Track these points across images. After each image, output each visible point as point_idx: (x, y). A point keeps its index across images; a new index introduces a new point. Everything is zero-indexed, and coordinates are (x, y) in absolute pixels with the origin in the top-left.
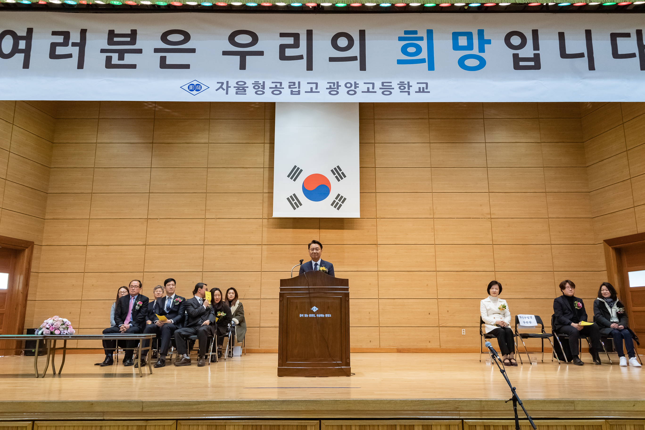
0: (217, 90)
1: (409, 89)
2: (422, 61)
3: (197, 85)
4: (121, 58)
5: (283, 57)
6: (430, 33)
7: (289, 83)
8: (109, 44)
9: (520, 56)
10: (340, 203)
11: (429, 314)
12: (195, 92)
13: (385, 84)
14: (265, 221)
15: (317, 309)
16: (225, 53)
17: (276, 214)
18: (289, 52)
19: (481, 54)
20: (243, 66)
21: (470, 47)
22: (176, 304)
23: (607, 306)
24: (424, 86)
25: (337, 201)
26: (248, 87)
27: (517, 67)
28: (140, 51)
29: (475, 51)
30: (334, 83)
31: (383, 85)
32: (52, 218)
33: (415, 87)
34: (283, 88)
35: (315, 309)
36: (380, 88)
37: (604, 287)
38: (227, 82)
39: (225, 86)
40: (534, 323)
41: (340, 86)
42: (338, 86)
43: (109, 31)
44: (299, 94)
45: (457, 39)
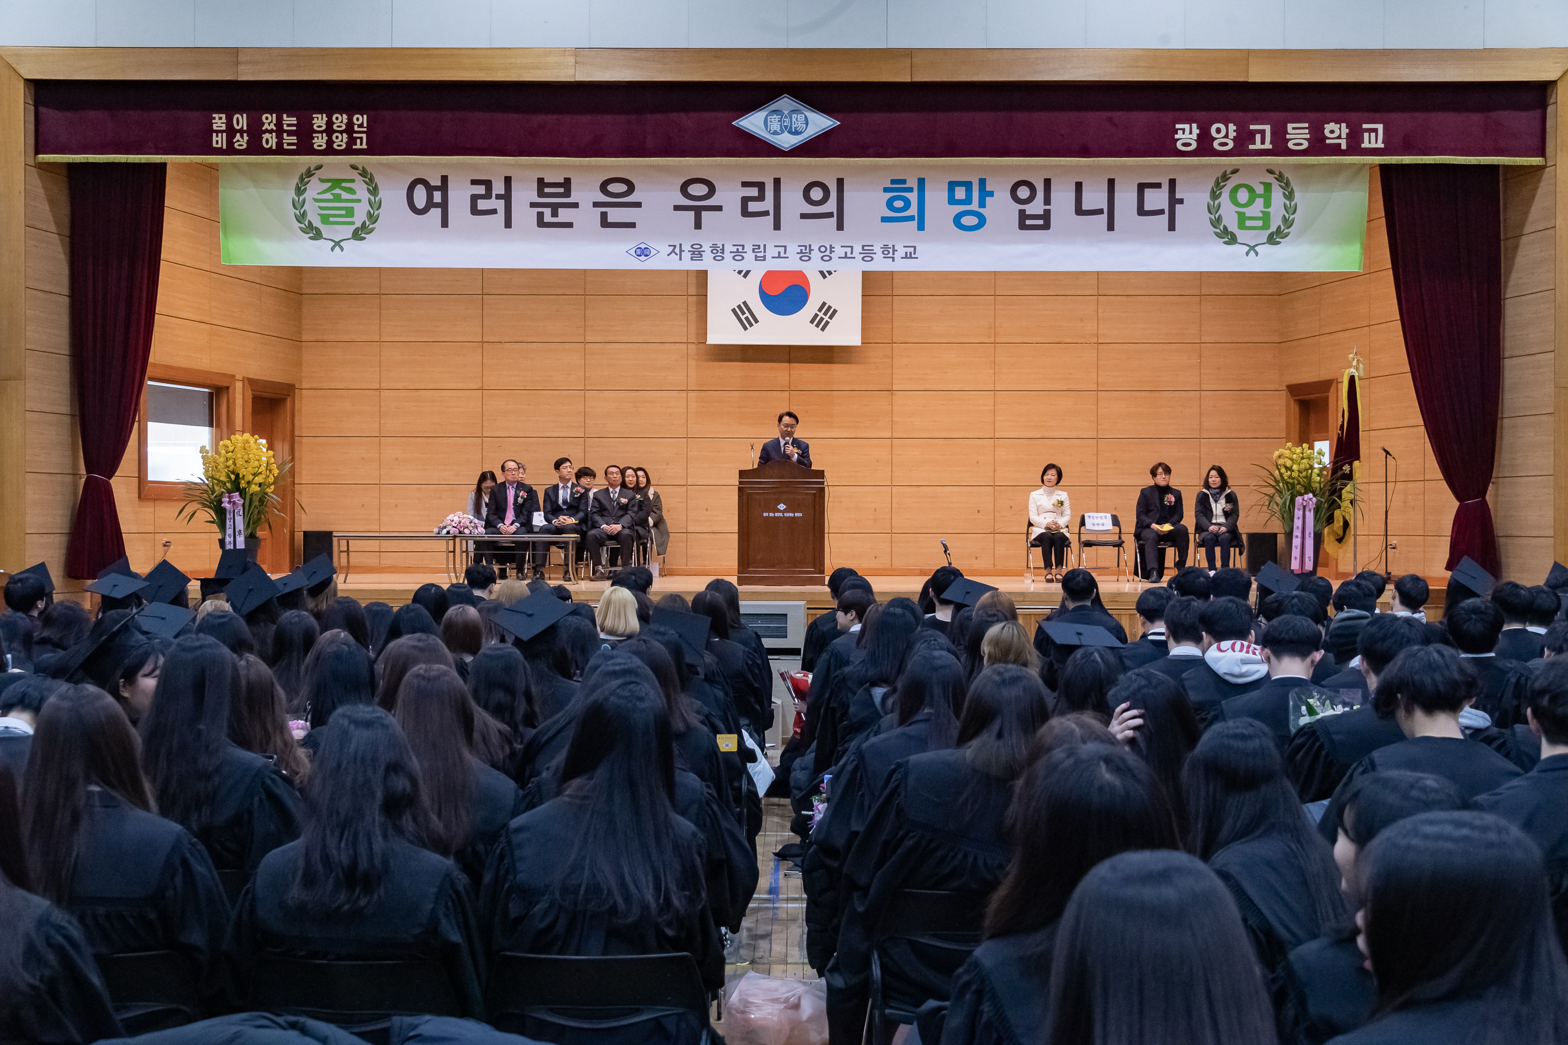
0: (668, 255)
1: (893, 254)
2: (911, 218)
3: (645, 248)
4: (555, 214)
5: (745, 213)
6: (921, 182)
7: (753, 245)
8: (539, 196)
9: (1027, 213)
10: (826, 318)
11: (979, 511)
12: (643, 258)
13: (865, 248)
14: (692, 348)
15: (785, 507)
16: (677, 208)
17: (713, 339)
18: (753, 207)
19: (981, 210)
20: (698, 225)
21: (968, 201)
23: (1211, 499)
24: (912, 250)
25: (821, 315)
26: (704, 251)
27: (1023, 226)
28: (575, 205)
29: (974, 206)
30: (806, 246)
31: (863, 249)
32: (314, 339)
33: (901, 252)
34: (746, 252)
35: (782, 507)
36: (860, 253)
37: (1213, 473)
38: (681, 245)
39: (677, 250)
40: (1108, 525)
41: (813, 250)
42: (811, 250)
43: (538, 179)
44: (764, 260)
45: (954, 191)
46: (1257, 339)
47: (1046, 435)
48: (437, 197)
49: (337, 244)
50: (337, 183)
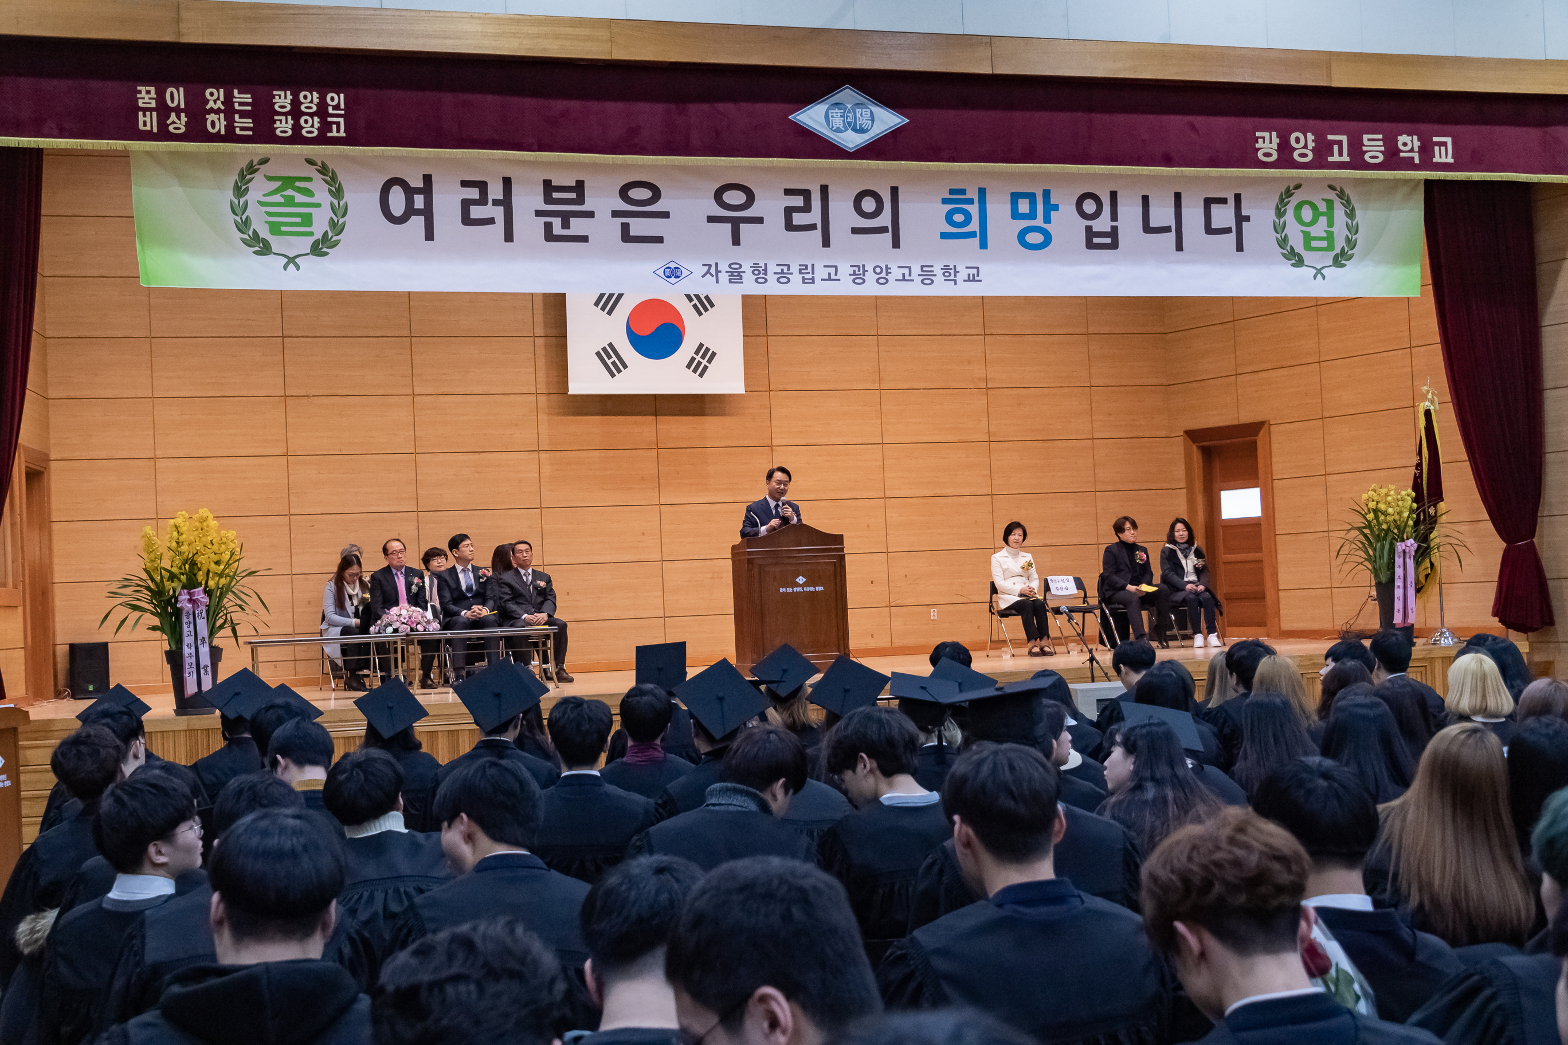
0: (703, 276)
1: (955, 276)
2: (972, 235)
3: (675, 268)
4: (566, 225)
5: (790, 227)
6: (982, 192)
7: (800, 265)
8: (546, 202)
9: (1094, 229)
10: (704, 362)
11: (872, 582)
12: (673, 280)
13: (925, 269)
14: (542, 399)
15: (805, 580)
16: (711, 219)
17: (576, 387)
18: (798, 219)
19: (1046, 226)
20: (736, 241)
21: (1032, 215)
22: (481, 580)
23: (1180, 555)
24: (975, 271)
25: (698, 358)
26: (744, 272)
27: (1090, 245)
28: (590, 214)
29: (1039, 221)
30: (859, 267)
31: (922, 271)
32: (64, 395)
33: (963, 274)
34: (792, 274)
35: (801, 580)
36: (919, 275)
37: (1179, 526)
38: (717, 264)
39: (713, 271)
40: (1072, 589)
41: (867, 271)
42: (865, 271)
43: (544, 181)
44: (813, 282)
45: (1017, 203)
46: (1145, 381)
47: (939, 492)
48: (419, 201)
49: (292, 260)
50: (288, 182)
